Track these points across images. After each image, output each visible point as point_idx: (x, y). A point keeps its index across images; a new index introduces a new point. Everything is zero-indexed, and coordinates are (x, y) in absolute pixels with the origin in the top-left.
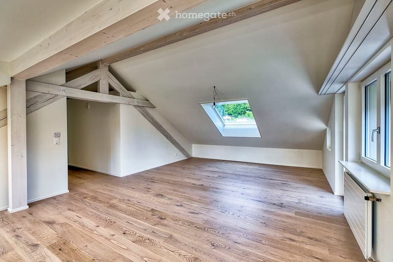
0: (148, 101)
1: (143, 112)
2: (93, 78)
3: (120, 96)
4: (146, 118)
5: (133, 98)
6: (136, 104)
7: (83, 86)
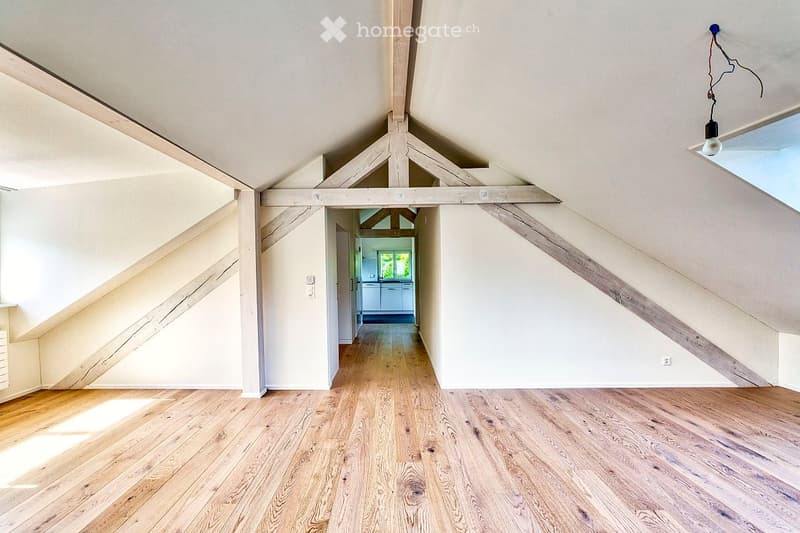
0: (529, 184)
1: (514, 222)
2: (374, 158)
3: (438, 185)
4: (525, 236)
5: (481, 185)
6: (486, 200)
7: (354, 180)
